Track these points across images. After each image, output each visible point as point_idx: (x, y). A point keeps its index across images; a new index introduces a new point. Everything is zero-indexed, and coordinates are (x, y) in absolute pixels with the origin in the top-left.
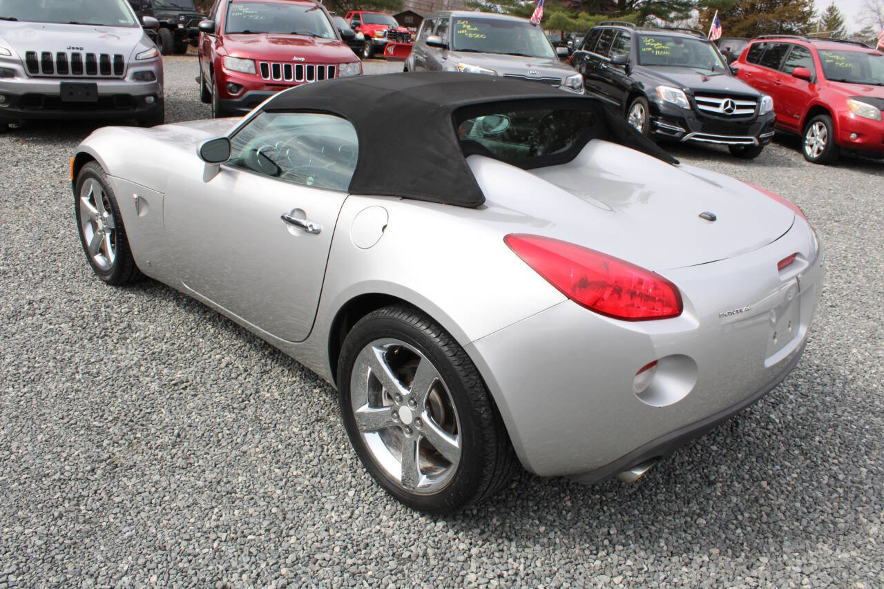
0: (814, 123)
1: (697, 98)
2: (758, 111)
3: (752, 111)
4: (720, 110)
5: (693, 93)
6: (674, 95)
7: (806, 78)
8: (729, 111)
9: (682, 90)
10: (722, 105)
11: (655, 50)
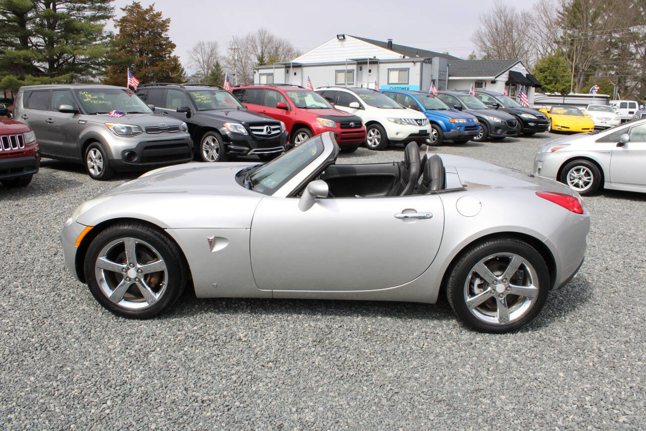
0: (298, 133)
1: (251, 128)
2: (281, 131)
3: (278, 131)
4: (264, 133)
5: (248, 125)
6: (236, 127)
7: (286, 108)
8: (269, 133)
9: (241, 124)
10: (265, 130)
11: (202, 100)
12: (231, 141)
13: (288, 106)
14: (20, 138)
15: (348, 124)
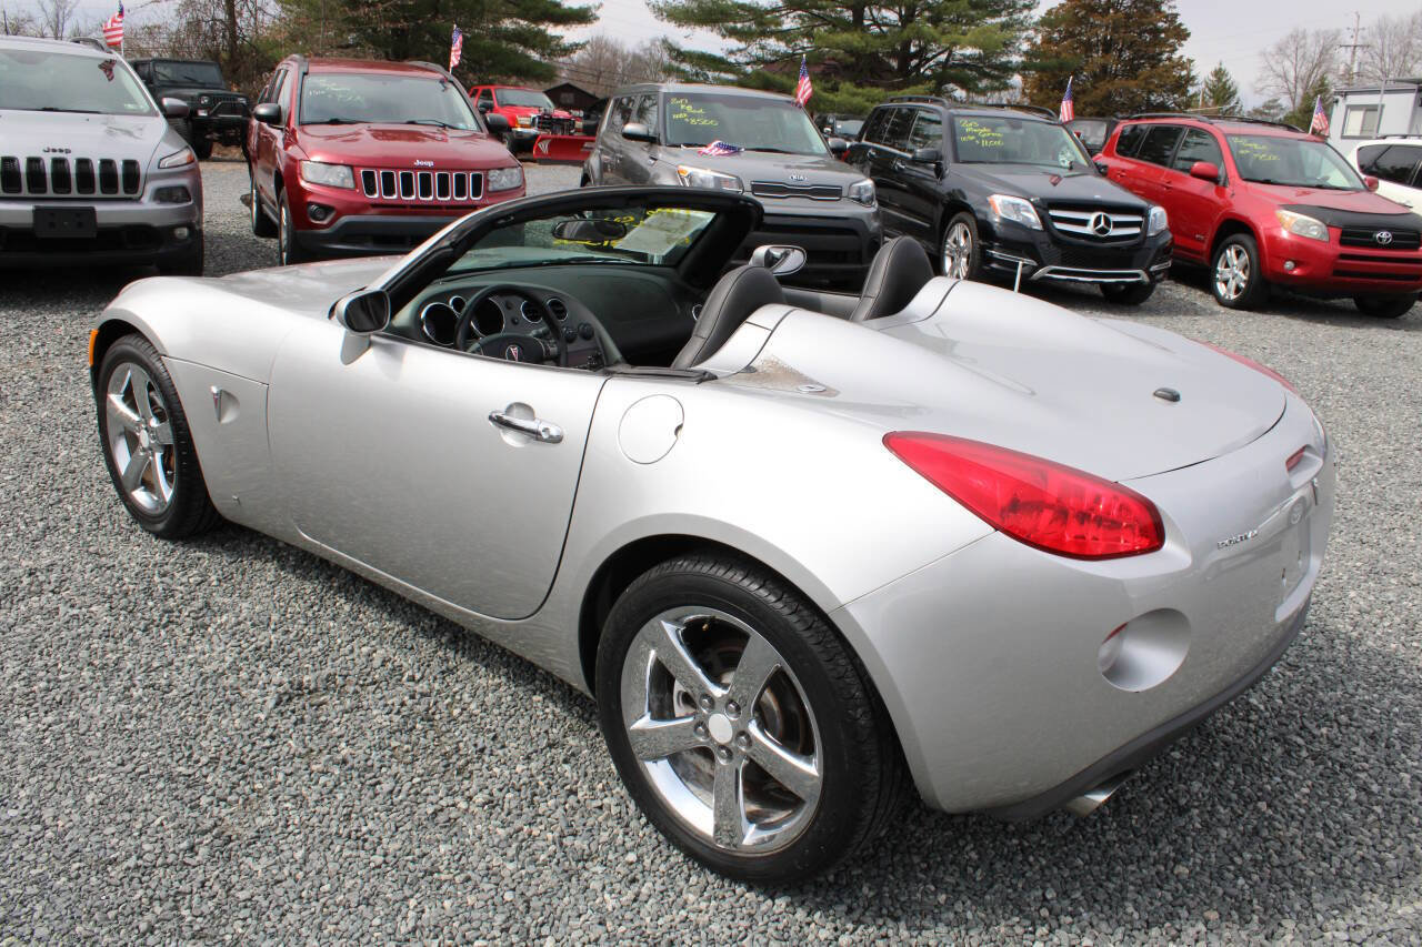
0: (1228, 246)
1: (1053, 213)
2: (1145, 230)
3: (1136, 230)
4: (1089, 230)
5: (1045, 206)
6: (1016, 208)
7: (1212, 178)
8: (1103, 231)
9: (1028, 200)
10: (1092, 223)
11: (980, 139)
12: (998, 240)
13: (1221, 172)
14: (477, 179)
15: (1370, 236)
